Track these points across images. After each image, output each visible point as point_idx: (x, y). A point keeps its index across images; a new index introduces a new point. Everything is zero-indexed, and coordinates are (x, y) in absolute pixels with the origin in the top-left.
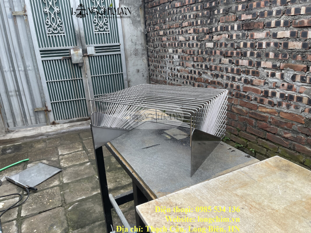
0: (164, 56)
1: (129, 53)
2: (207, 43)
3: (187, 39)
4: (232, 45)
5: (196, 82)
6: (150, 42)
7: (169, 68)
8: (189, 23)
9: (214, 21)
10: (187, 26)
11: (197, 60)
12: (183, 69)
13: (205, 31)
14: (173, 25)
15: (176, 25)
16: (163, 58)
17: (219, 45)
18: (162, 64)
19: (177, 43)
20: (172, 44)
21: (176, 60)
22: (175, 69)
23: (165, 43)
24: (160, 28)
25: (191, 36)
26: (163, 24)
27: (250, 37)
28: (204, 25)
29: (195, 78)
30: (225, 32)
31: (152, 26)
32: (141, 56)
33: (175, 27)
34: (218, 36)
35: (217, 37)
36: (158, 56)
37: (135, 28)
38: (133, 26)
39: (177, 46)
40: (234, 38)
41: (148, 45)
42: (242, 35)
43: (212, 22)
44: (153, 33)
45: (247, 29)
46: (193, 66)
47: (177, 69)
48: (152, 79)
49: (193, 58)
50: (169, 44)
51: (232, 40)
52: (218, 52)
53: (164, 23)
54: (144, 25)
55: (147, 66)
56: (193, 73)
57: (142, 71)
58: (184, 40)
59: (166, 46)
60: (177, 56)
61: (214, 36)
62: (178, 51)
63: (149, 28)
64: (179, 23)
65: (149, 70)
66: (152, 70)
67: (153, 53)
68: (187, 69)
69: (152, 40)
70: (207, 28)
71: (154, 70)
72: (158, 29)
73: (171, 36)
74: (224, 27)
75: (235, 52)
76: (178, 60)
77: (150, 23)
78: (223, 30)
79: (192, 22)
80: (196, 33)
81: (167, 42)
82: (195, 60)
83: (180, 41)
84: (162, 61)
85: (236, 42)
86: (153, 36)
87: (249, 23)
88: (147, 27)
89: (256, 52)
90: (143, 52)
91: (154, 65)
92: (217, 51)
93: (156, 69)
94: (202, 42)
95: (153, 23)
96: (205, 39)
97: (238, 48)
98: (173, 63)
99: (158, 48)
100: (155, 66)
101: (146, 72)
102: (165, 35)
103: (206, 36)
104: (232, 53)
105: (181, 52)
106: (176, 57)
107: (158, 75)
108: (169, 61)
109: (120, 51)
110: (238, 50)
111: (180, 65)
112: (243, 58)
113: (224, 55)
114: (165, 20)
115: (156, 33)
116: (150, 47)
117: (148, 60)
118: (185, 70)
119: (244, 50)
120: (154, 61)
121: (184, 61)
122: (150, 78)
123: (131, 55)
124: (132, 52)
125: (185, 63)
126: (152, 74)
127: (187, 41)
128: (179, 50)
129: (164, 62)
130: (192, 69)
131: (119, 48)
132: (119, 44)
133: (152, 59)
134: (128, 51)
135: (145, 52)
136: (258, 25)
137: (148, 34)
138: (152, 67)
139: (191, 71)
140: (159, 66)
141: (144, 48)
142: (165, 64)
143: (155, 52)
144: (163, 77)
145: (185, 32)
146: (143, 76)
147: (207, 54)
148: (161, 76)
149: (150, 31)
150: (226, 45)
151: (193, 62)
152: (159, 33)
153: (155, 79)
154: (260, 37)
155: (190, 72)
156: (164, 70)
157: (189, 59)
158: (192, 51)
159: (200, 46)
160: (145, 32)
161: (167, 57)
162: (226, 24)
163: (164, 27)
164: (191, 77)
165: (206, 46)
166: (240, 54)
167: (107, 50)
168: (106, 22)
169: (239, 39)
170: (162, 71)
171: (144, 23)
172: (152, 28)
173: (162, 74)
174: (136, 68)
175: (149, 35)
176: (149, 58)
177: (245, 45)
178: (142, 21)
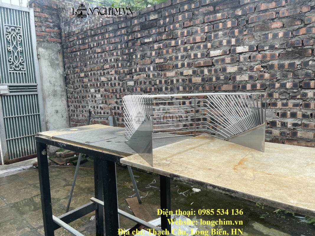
0: (86, 96)
1: (47, 93)
2: (128, 82)
3: (109, 79)
4: (150, 82)
5: (120, 116)
6: (70, 83)
7: (91, 107)
8: (110, 66)
9: (133, 64)
10: (109, 68)
11: (119, 97)
12: (107, 106)
13: (126, 72)
14: (95, 68)
15: (97, 68)
16: (85, 98)
17: (139, 83)
18: (83, 104)
19: (99, 84)
20: (94, 85)
21: (99, 98)
22: (97, 107)
23: (86, 84)
24: (81, 70)
25: (113, 76)
26: (83, 67)
27: (164, 76)
28: (124, 67)
29: (119, 114)
30: (143, 72)
31: (72, 69)
32: (60, 97)
33: (96, 69)
34: (138, 76)
35: (136, 77)
36: (78, 97)
37: (53, 70)
38: (51, 68)
39: (99, 86)
40: (151, 77)
41: (67, 87)
42: (157, 74)
43: (132, 64)
44: (73, 76)
45: (160, 70)
46: (117, 103)
47: (101, 107)
48: (71, 119)
49: (116, 96)
50: (91, 85)
51: (149, 79)
52: (139, 89)
53: (85, 66)
54: (63, 68)
55: (66, 107)
56: (117, 109)
57: (61, 112)
58: (106, 81)
59: (87, 87)
60: (100, 95)
61: (134, 76)
62: (100, 91)
63: (69, 71)
64: (101, 66)
65: (69, 111)
66: (72, 110)
67: (73, 93)
68: (110, 106)
69: (72, 82)
71: (74, 111)
72: (78, 72)
73: (93, 77)
74: (142, 69)
75: (153, 88)
76: (101, 98)
77: (70, 66)
78: (142, 71)
79: (113, 65)
80: (117, 74)
81: (89, 83)
82: (118, 97)
83: (102, 81)
84: (83, 100)
85: (153, 80)
86: (73, 78)
87: (162, 65)
88: (66, 70)
89: (169, 87)
90: (62, 94)
91: (74, 105)
92: (137, 88)
93: (77, 109)
94: (124, 81)
95: (73, 66)
96: (127, 78)
97: (155, 85)
98: (95, 102)
99: (79, 89)
100: (76, 106)
101: (65, 112)
102: (87, 76)
103: (127, 76)
104: (151, 89)
105: (104, 91)
106: (98, 96)
107: (80, 115)
108: (91, 100)
109: (36, 91)
110: (155, 86)
111: (103, 103)
112: (159, 92)
113: (144, 91)
114: (85, 64)
115: (77, 76)
116: (69, 88)
117: (68, 101)
118: (108, 107)
119: (160, 86)
120: (74, 102)
121: (107, 99)
122: (69, 119)
123: (49, 96)
124: (50, 93)
125: (108, 101)
126: (72, 114)
127: (109, 81)
128: (101, 89)
129: (85, 102)
130: (116, 105)
131: (36, 89)
132: (36, 85)
133: (72, 99)
134: (45, 91)
135: (65, 93)
136: (169, 66)
137: (67, 77)
138: (72, 108)
139: (115, 107)
140: (81, 106)
141: (63, 89)
142: (87, 103)
143: (75, 93)
144: (85, 116)
145: (106, 74)
146: (63, 117)
147: (129, 91)
148: (83, 116)
149: (69, 73)
150: (145, 83)
151: (116, 99)
152: (80, 75)
153: (75, 119)
154: (171, 76)
155: (113, 108)
156: (86, 109)
157: (112, 97)
158: (114, 89)
159: (122, 85)
160: (64, 75)
161: (89, 97)
162: (143, 66)
163: (85, 70)
164: (115, 113)
165: (128, 85)
166: (157, 89)
167: (23, 90)
168: (22, 62)
169: (155, 77)
170: (84, 111)
171: (63, 66)
172: (71, 71)
173: (83, 114)
174: (54, 109)
175: (69, 77)
176: (69, 99)
177: (160, 82)
178: (61, 64)
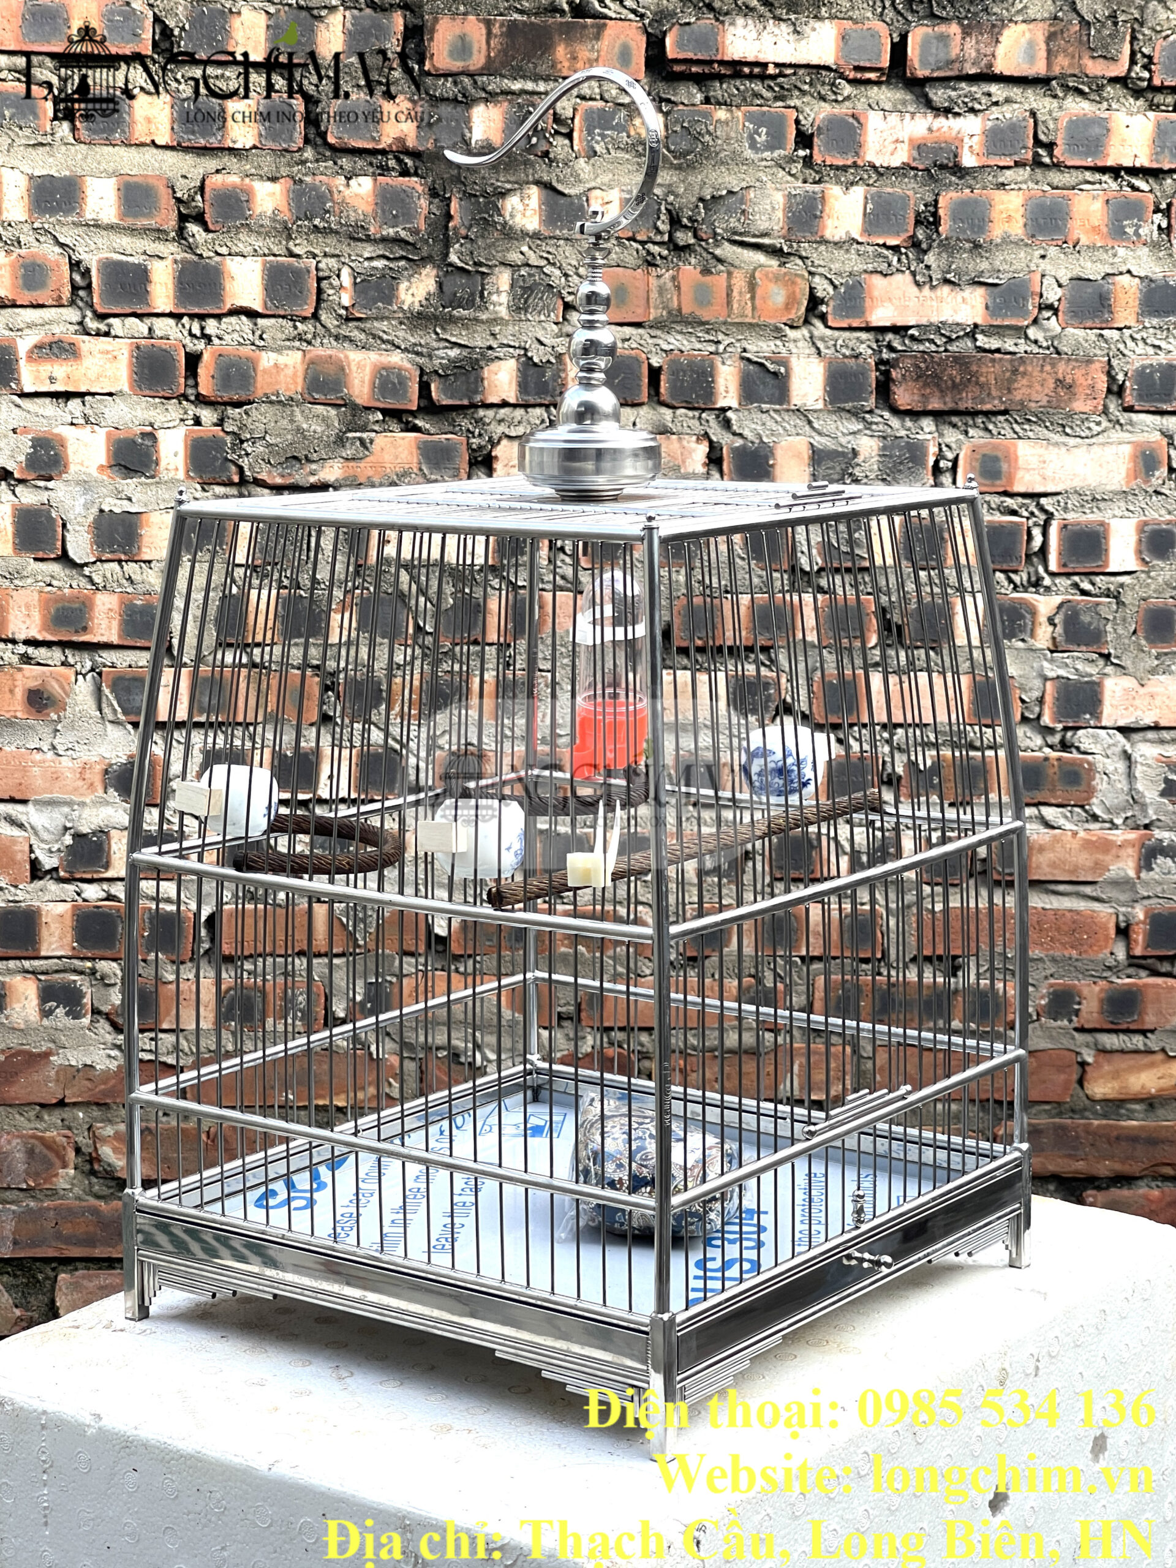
70: (396, 358)
